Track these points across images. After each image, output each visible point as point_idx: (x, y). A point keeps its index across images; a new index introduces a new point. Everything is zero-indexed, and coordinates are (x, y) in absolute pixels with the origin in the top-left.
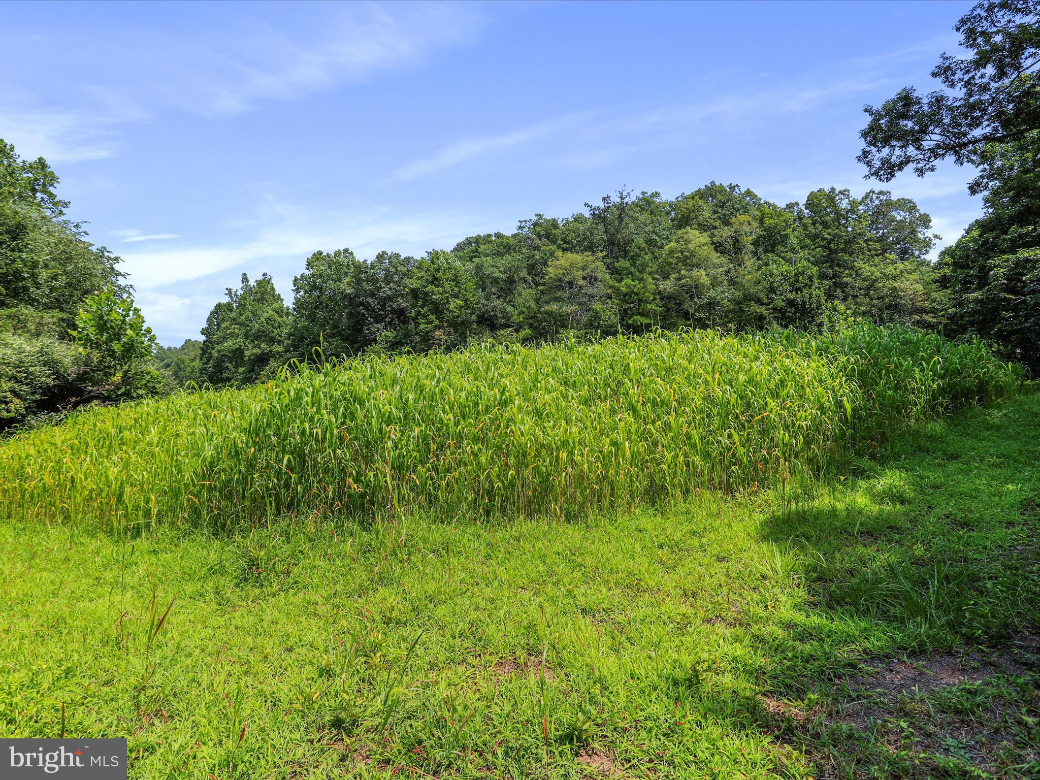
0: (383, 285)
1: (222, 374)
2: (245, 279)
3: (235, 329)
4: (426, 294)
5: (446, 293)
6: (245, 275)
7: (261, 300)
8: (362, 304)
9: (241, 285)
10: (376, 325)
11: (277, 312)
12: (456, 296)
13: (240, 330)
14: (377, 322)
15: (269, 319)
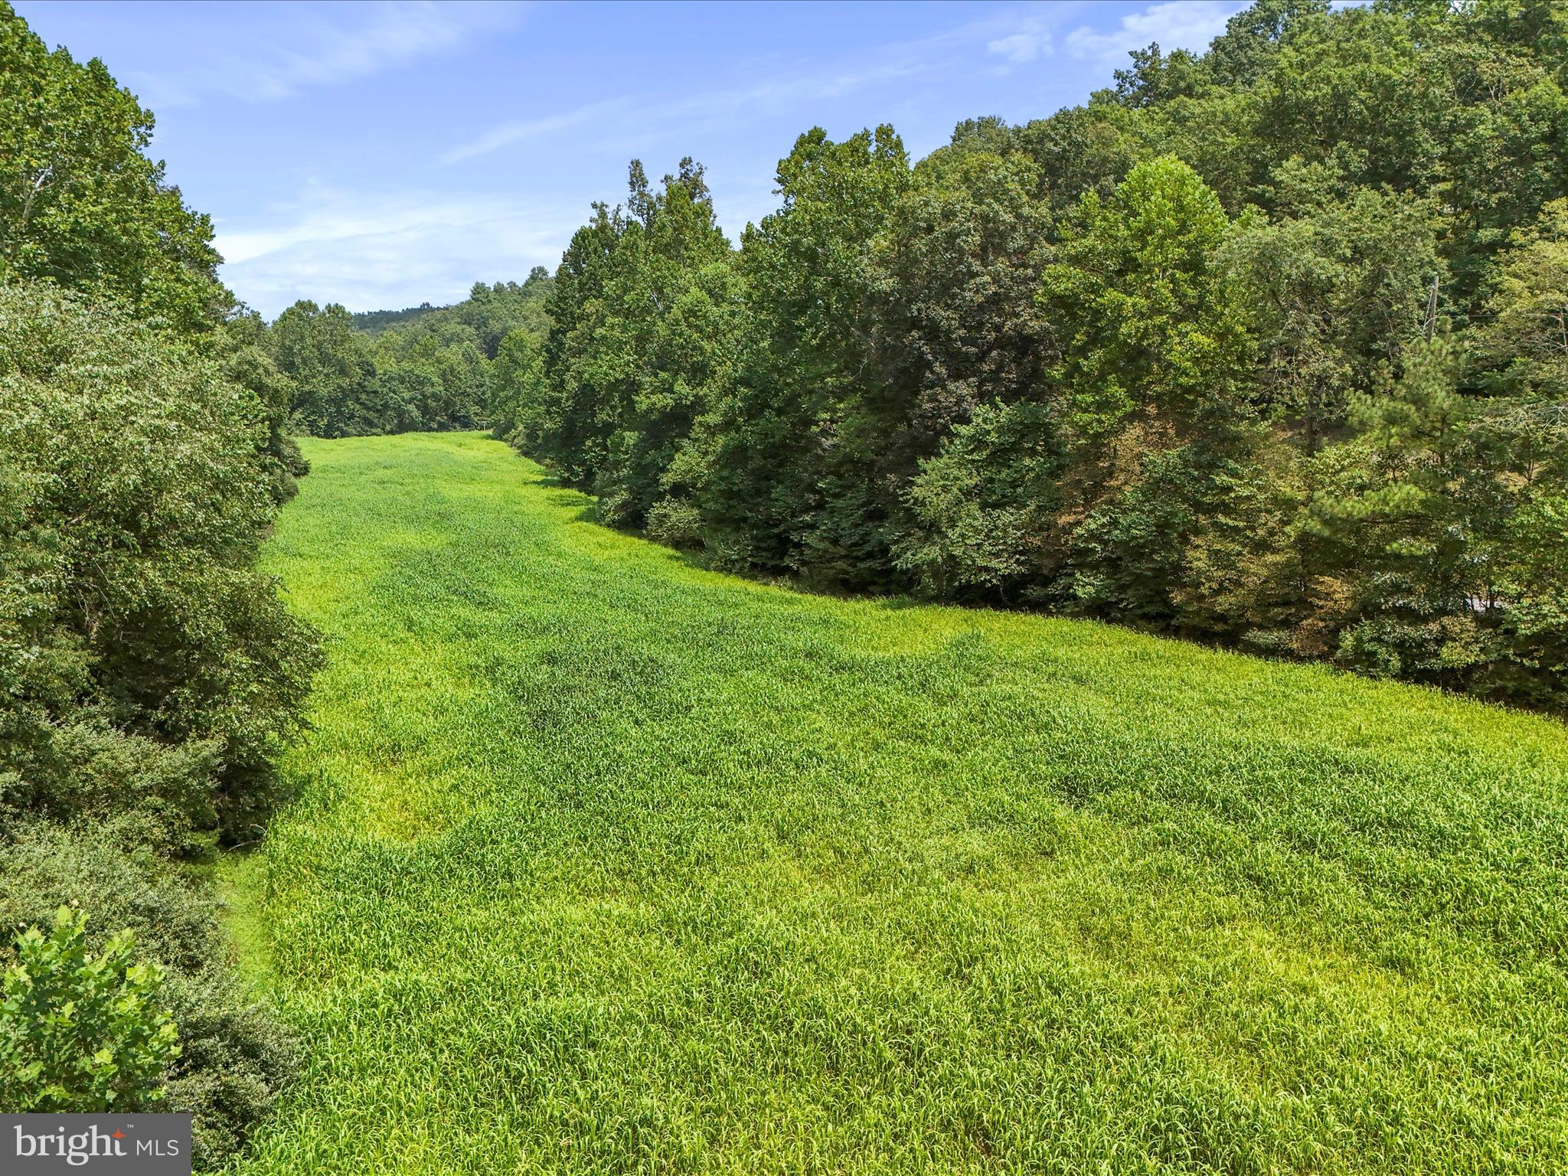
0: (977, 266)
1: (594, 414)
2: (637, 179)
3: (613, 327)
4: (1098, 314)
5: (1160, 312)
6: (636, 165)
7: (673, 248)
8: (915, 323)
9: (626, 193)
10: (951, 386)
11: (710, 292)
12: (1191, 312)
13: (624, 329)
14: (957, 375)
15: (691, 313)
